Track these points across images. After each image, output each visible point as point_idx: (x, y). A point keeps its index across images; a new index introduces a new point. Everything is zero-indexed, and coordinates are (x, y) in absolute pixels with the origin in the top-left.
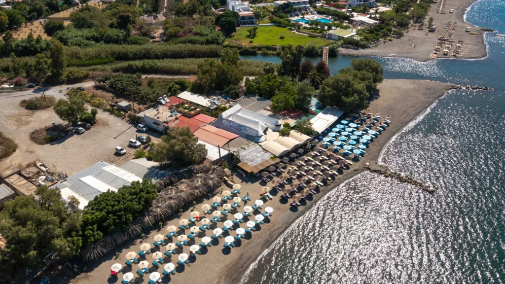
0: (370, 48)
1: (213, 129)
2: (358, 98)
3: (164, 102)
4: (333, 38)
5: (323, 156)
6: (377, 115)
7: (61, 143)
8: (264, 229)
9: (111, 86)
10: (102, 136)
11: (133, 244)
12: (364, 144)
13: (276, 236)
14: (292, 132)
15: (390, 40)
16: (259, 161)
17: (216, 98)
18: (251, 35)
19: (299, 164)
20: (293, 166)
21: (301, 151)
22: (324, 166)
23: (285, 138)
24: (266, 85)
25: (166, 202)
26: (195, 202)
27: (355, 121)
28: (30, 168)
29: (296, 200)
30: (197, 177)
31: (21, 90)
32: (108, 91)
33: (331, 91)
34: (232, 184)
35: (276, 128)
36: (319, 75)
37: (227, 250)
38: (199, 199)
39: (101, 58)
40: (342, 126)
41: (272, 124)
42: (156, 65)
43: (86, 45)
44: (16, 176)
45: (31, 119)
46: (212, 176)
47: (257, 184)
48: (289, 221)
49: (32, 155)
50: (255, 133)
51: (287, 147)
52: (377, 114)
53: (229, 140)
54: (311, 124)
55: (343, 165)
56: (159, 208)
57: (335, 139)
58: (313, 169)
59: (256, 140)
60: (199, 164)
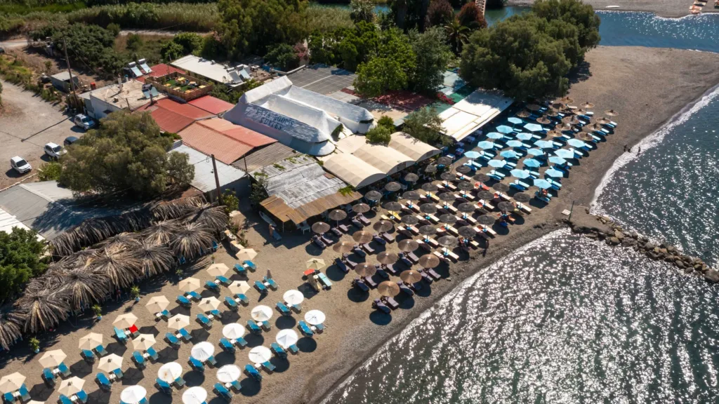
1: (226, 125)
2: (546, 69)
3: (137, 72)
5: (462, 192)
6: (587, 109)
8: (297, 367)
12: (558, 167)
14: (396, 137)
16: (311, 195)
17: (245, 66)
19: (403, 207)
20: (390, 212)
21: (412, 177)
22: (464, 214)
23: (379, 149)
24: (352, 42)
26: (137, 290)
27: (538, 120)
29: (387, 294)
30: (156, 229)
33: (488, 54)
34: (240, 246)
35: (362, 130)
36: (464, 31)
40: (509, 129)
41: (354, 119)
46: (192, 227)
47: (301, 249)
48: (365, 349)
50: (311, 134)
51: (381, 169)
52: (587, 106)
53: (250, 148)
54: (439, 121)
55: (508, 214)
57: (492, 155)
58: (436, 219)
59: (312, 151)
60: (170, 199)
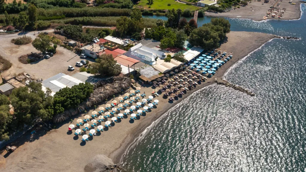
0: (225, 12)
1: (126, 57)
2: (213, 41)
4: (202, 5)
5: (190, 74)
6: (224, 52)
7: (37, 63)
8: (153, 111)
9: (64, 32)
10: (60, 60)
11: (80, 116)
12: (215, 68)
13: (159, 115)
14: (172, 60)
15: (239, 7)
16: (152, 75)
17: (127, 40)
18: (149, 3)
19: (175, 78)
20: (171, 79)
21: (176, 70)
22: (190, 79)
23: (168, 63)
24: (158, 32)
25: (98, 95)
26: (114, 96)
27: (211, 55)
28: (21, 76)
29: (172, 96)
30: (116, 83)
31: (11, 33)
32: (62, 35)
33: (197, 36)
34: (135, 87)
35: (163, 58)
36: (190, 28)
37: (132, 121)
38: (117, 95)
39: (57, 16)
40: (202, 58)
41: (160, 55)
42: (91, 20)
43: (48, 7)
44: (13, 80)
45: (18, 50)
46: (124, 82)
47: (150, 88)
48: (168, 108)
49: (21, 69)
50: (150, 59)
51: (169, 68)
52: (225, 51)
53: (134, 63)
54: (183, 56)
55: (201, 79)
56: (94, 98)
57: (198, 65)
58: (183, 81)
59: (150, 64)
60: (117, 76)
